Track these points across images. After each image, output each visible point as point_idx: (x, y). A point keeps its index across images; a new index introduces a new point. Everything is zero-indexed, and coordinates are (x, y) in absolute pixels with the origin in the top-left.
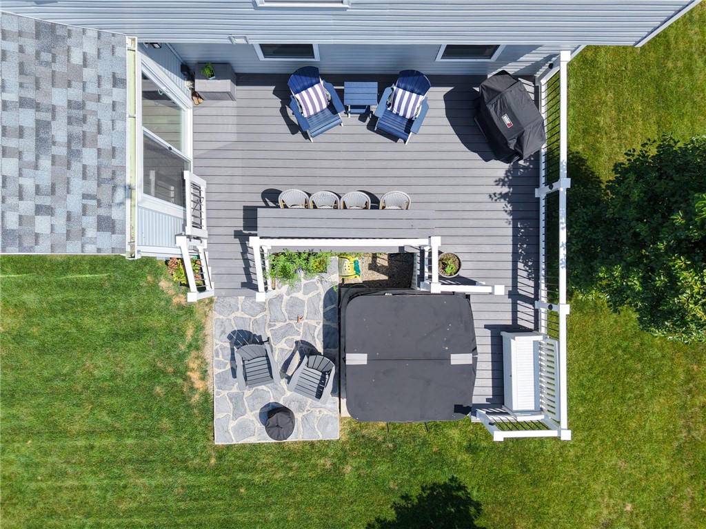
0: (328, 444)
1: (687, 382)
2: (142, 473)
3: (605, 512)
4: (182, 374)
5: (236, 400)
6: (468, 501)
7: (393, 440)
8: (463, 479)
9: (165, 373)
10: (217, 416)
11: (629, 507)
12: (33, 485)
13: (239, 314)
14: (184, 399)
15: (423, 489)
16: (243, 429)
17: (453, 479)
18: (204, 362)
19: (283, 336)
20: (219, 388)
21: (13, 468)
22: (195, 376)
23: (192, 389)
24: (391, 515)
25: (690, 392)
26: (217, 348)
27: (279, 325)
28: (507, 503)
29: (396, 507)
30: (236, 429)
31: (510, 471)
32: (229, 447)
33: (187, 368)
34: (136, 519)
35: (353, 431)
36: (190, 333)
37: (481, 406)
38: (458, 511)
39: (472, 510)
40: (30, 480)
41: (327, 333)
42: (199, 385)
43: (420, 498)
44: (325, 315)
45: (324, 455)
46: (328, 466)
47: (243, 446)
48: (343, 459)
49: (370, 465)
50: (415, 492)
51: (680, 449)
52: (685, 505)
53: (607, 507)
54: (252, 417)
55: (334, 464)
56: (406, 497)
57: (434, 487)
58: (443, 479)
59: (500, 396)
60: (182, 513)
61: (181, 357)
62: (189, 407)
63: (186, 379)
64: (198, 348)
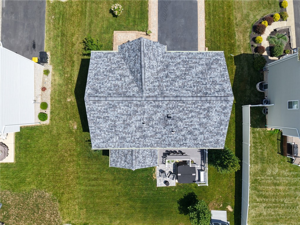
0: (173, 186)
1: (230, 176)
2: (146, 191)
3: (217, 197)
4: (152, 176)
5: (160, 180)
6: (195, 195)
7: (183, 186)
8: (194, 192)
9: (150, 176)
10: (157, 182)
11: (221, 196)
12: (129, 193)
13: (160, 167)
14: (152, 180)
15: (188, 193)
16: (161, 184)
17: (193, 192)
18: (155, 174)
19: (167, 170)
20: (157, 178)
21: (127, 190)
22: (154, 176)
23: (153, 178)
24: (183, 198)
25: (230, 178)
26: (157, 172)
27: (166, 169)
28: (201, 196)
29: (184, 196)
30: (160, 184)
31: (202, 191)
32: (159, 187)
33: (153, 175)
34: (144, 198)
35: (177, 185)
36: (153, 170)
37: (197, 181)
38: (193, 197)
39: (196, 197)
40: (129, 192)
41: (174, 170)
42: (154, 178)
43: (188, 195)
44: (173, 167)
45: (173, 188)
46: (173, 190)
47: (161, 187)
48: (176, 189)
49: (180, 190)
50: (187, 194)
51: (229, 187)
52: (230, 196)
53: (217, 196)
54: (163, 182)
55: (174, 190)
56: (185, 195)
57: (190, 193)
58: (191, 192)
59: (199, 180)
60: (151, 197)
61: (152, 173)
62: (153, 181)
63: (153, 177)
64: (155, 172)
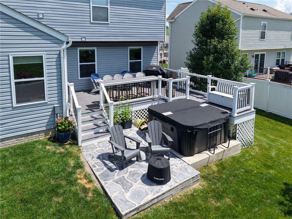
5: (121, 181)
16: (137, 194)
20: (105, 180)
26: (92, 164)
36: (72, 162)
